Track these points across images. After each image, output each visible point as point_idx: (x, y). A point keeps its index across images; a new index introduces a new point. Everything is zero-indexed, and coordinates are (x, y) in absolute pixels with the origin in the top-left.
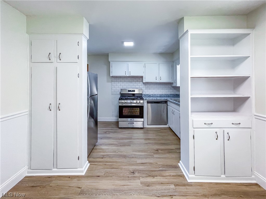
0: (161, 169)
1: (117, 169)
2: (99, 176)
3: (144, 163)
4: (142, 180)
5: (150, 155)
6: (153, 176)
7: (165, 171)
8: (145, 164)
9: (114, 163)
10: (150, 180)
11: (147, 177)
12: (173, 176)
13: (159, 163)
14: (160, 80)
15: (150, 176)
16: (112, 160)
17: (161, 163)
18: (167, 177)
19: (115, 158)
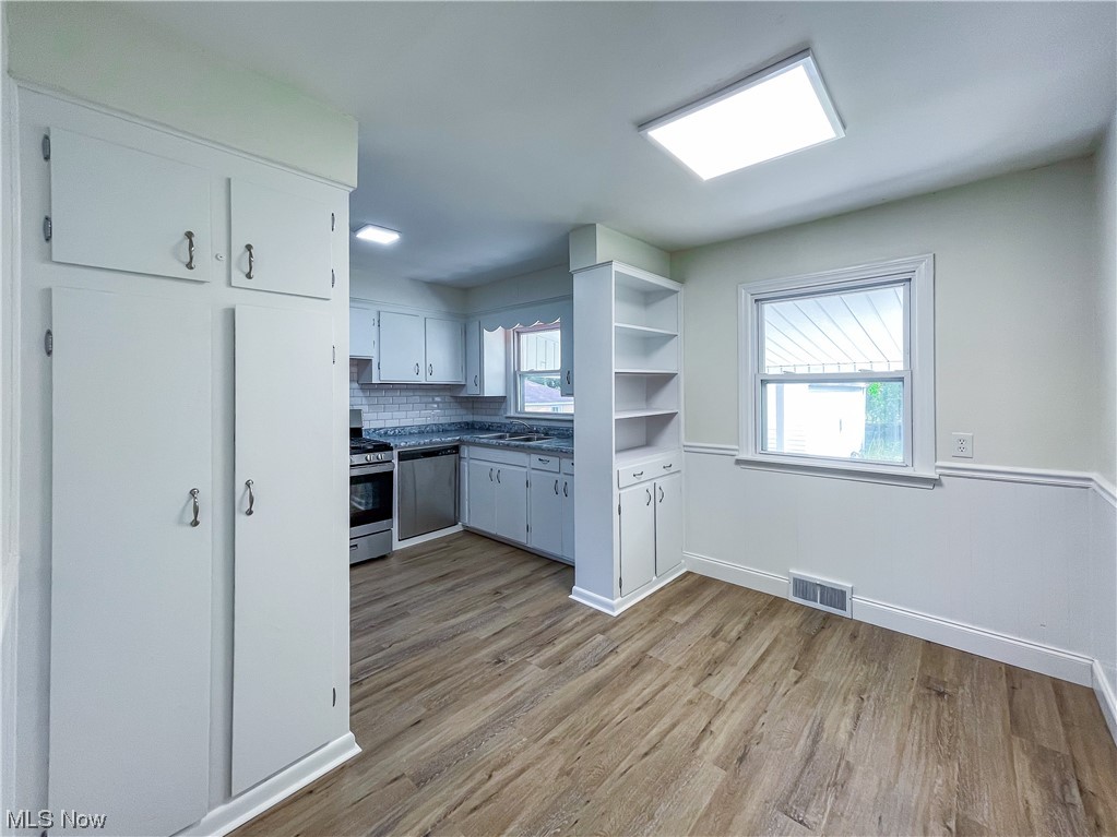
0: (547, 622)
1: (449, 679)
2: (419, 722)
3: (501, 631)
4: (535, 661)
5: (494, 609)
6: (551, 642)
7: (560, 621)
8: (506, 631)
9: (420, 673)
10: (549, 652)
11: (539, 651)
12: (583, 621)
13: (532, 615)
14: (428, 374)
15: (542, 647)
16: (400, 672)
17: (537, 612)
18: (576, 629)
19: (403, 664)
